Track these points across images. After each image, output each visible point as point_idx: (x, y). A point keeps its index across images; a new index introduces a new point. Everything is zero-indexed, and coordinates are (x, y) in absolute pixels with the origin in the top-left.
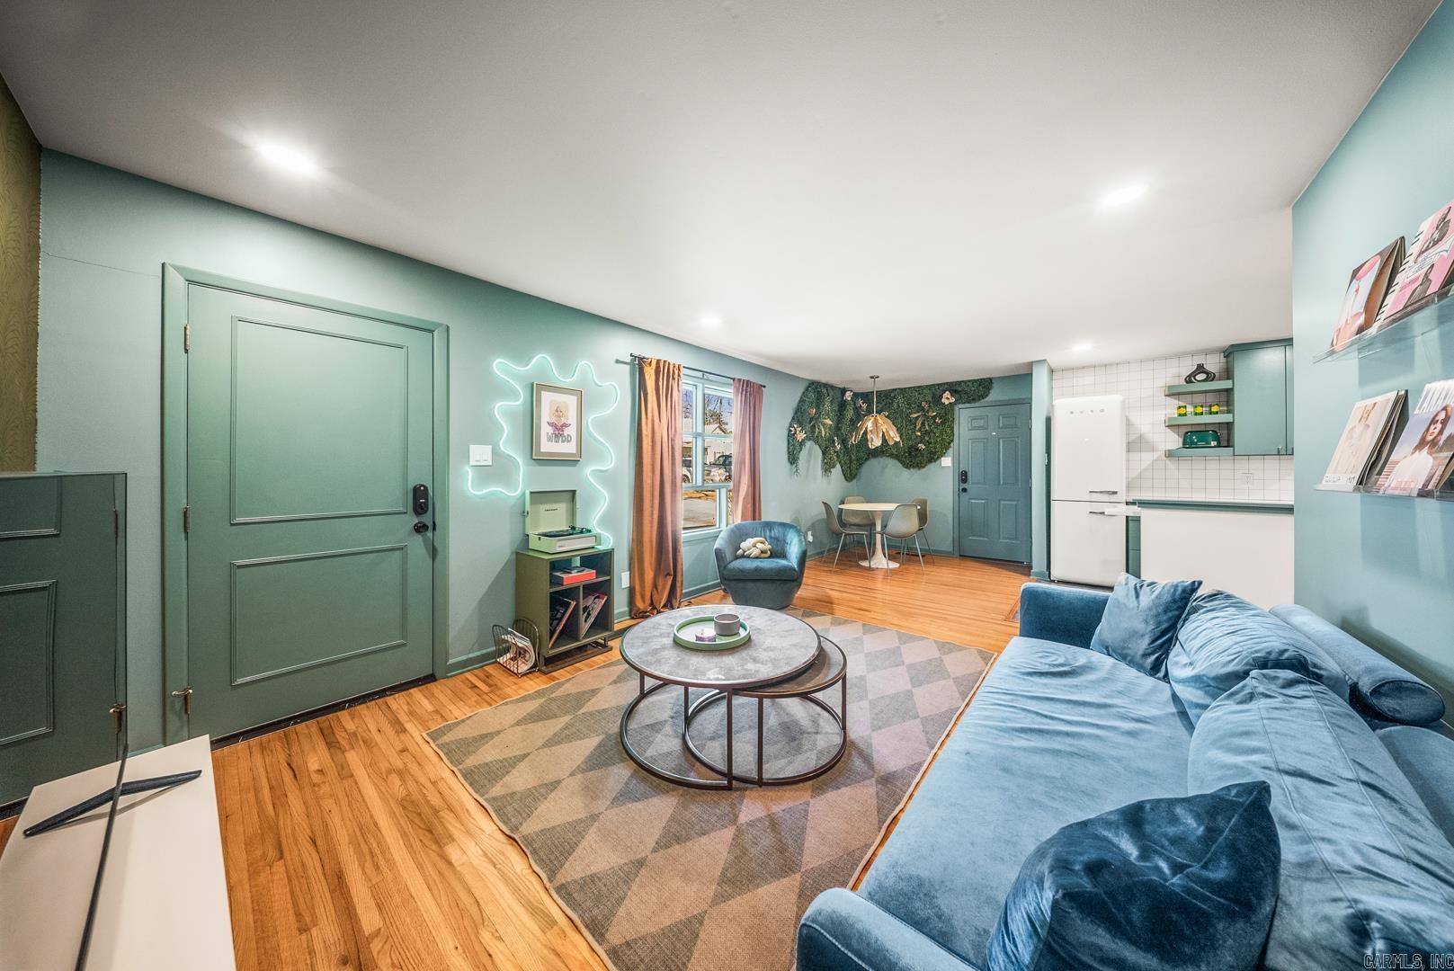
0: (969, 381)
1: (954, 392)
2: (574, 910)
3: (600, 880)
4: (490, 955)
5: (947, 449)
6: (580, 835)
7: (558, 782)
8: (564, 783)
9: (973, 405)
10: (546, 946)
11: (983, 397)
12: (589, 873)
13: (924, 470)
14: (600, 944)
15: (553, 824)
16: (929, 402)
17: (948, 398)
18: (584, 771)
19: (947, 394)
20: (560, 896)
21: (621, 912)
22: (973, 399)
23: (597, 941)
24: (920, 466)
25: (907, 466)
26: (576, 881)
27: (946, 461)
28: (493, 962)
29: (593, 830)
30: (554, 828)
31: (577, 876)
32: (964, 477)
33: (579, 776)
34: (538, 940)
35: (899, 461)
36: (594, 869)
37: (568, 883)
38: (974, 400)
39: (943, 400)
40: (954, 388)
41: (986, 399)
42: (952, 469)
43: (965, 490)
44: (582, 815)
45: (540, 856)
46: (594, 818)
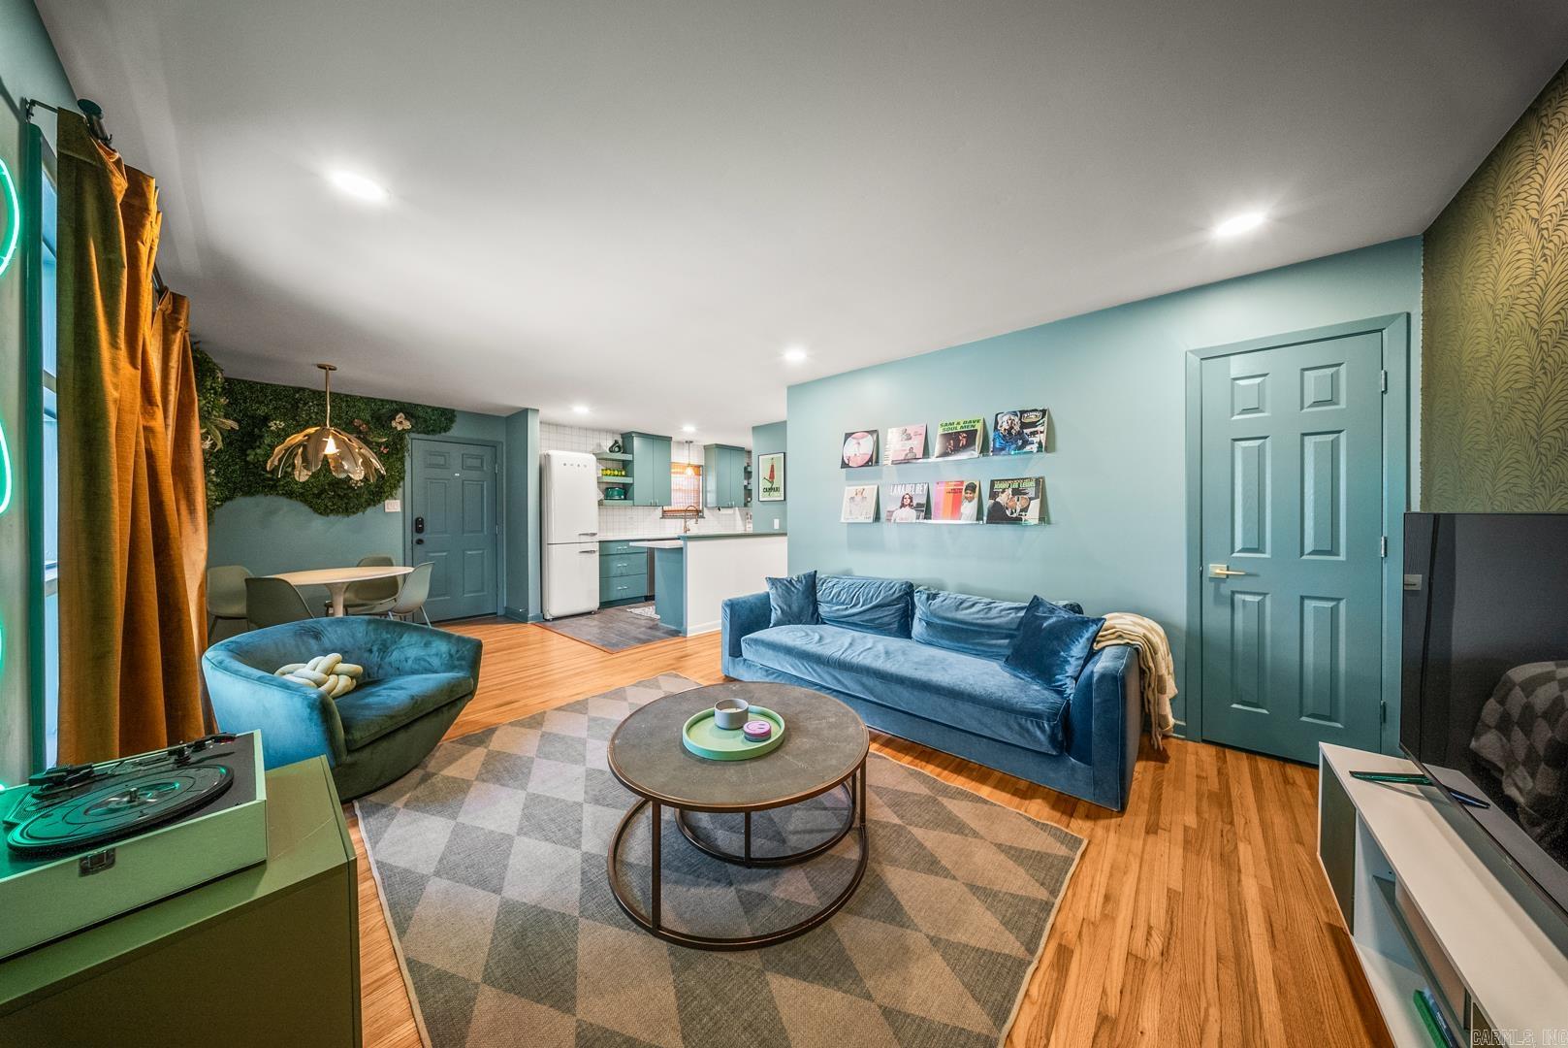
0: (430, 407)
1: (409, 416)
2: (1042, 929)
3: (1005, 916)
4: (1121, 992)
5: (395, 487)
6: (965, 948)
7: (887, 1013)
8: (886, 1002)
9: (430, 437)
10: (1081, 944)
11: (446, 429)
12: (1003, 928)
13: (353, 518)
14: (1053, 904)
15: (961, 988)
16: (368, 423)
17: (401, 423)
18: (858, 980)
19: (400, 417)
20: (1037, 948)
21: (1022, 893)
22: (432, 430)
23: (1052, 907)
24: (348, 511)
25: (324, 511)
26: (1017, 937)
27: (393, 506)
28: (1123, 986)
29: (952, 938)
30: (966, 985)
31: (1012, 938)
32: (419, 526)
33: (869, 984)
34: (1081, 954)
35: (305, 501)
36: (996, 924)
37: (1022, 943)
38: (434, 432)
39: (394, 424)
40: (410, 410)
41: (448, 434)
42: (401, 515)
43: (420, 542)
44: (937, 957)
45: (1010, 986)
46: (935, 942)
